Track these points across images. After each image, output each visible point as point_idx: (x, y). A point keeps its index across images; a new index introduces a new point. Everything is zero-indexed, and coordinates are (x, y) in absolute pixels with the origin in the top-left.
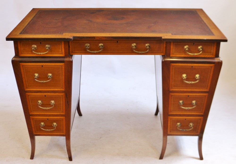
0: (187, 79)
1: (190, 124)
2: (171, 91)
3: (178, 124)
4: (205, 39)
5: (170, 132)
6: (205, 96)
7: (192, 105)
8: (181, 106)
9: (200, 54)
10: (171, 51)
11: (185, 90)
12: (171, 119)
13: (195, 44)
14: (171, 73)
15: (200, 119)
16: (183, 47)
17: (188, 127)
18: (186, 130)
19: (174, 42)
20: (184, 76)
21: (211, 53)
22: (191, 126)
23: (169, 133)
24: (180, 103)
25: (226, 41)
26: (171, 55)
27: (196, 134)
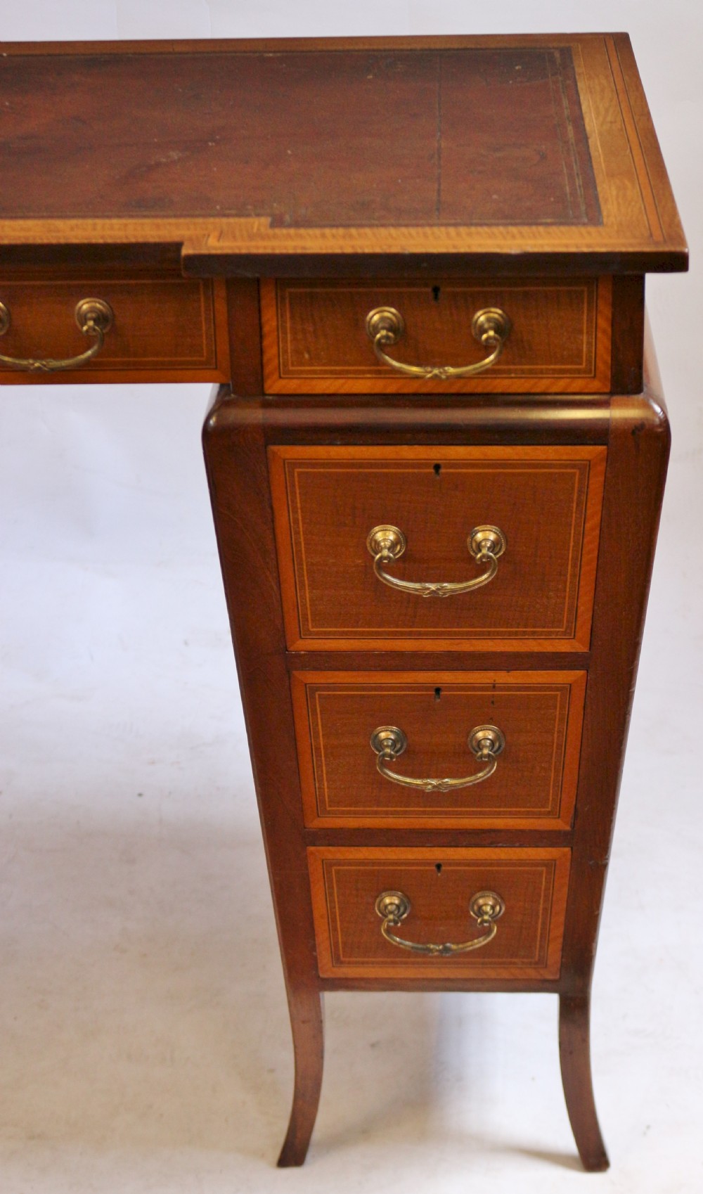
0: (407, 564)
1: (481, 901)
2: (298, 656)
3: (391, 900)
4: (515, 250)
5: (337, 961)
6: (568, 689)
7: (466, 758)
8: (384, 764)
9: (487, 372)
10: (270, 353)
11: (408, 645)
12: (328, 865)
13: (446, 290)
14: (282, 520)
15: (550, 865)
16: (358, 322)
17: (464, 923)
18: (446, 950)
19: (281, 284)
20: (385, 535)
21: (576, 357)
22: (480, 912)
23: (327, 969)
24: (380, 745)
25: (676, 262)
26: (275, 385)
27: (532, 973)
